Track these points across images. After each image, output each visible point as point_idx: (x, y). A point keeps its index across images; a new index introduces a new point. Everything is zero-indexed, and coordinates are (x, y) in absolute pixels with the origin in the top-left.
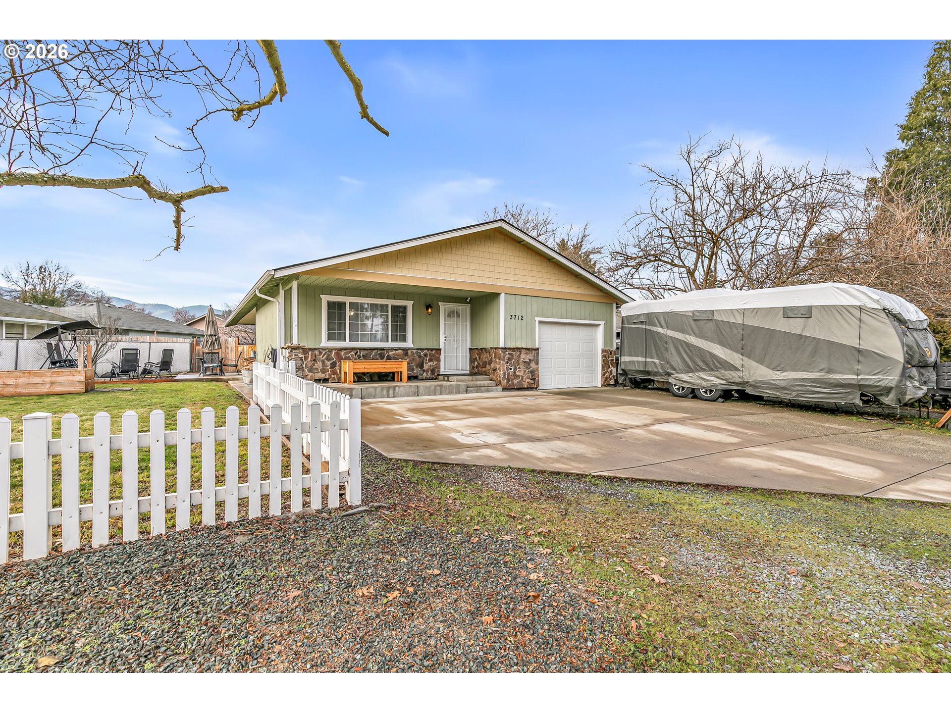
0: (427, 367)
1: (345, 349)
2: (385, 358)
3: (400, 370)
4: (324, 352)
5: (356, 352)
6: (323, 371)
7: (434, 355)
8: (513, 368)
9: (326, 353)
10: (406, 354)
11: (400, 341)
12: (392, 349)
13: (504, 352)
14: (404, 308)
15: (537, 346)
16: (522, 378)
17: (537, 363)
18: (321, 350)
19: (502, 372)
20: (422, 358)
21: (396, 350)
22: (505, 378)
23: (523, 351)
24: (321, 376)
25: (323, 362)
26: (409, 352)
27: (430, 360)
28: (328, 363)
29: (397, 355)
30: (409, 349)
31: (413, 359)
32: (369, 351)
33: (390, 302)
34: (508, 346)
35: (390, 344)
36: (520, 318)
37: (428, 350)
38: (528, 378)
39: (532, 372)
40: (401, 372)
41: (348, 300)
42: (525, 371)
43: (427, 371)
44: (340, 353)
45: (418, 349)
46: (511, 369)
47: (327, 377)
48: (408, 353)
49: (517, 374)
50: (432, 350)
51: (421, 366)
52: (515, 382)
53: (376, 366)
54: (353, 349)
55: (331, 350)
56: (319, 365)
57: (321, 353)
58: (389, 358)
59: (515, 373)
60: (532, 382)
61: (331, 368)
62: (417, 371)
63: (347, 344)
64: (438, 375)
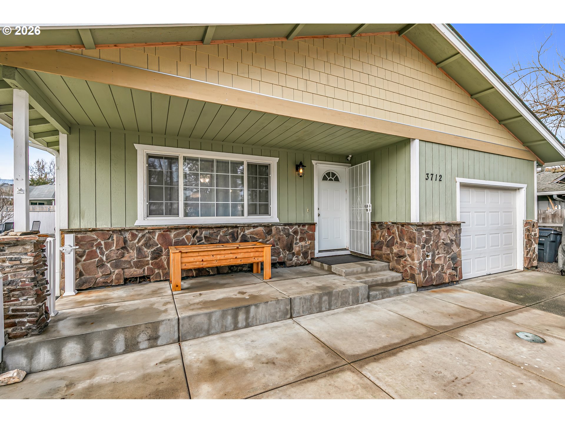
0: (297, 249)
1: (176, 228)
2: (239, 239)
3: (260, 259)
4: (140, 235)
5: (194, 231)
6: (139, 264)
7: (306, 232)
8: (430, 254)
9: (143, 236)
10: (269, 232)
11: (260, 214)
12: (249, 226)
13: (419, 231)
14: (267, 167)
15: (458, 220)
16: (442, 269)
17: (459, 245)
18: (134, 232)
19: (416, 262)
20: (291, 237)
21: (254, 227)
22: (420, 271)
23: (444, 228)
24: (136, 272)
25: (139, 250)
26: (273, 228)
27: (302, 239)
28: (148, 252)
29: (257, 234)
30: (273, 225)
31: (279, 239)
32: (215, 230)
33: (247, 159)
34: (425, 222)
35: (247, 219)
36: (438, 178)
37: (299, 225)
38: (449, 268)
39: (453, 259)
40: (262, 264)
41: (181, 153)
42: (445, 257)
43: (298, 254)
44: (169, 235)
45: (285, 225)
46: (428, 256)
47: (146, 273)
48: (271, 230)
49: (436, 262)
50: (304, 225)
51: (289, 247)
52: (434, 274)
53: (222, 257)
54: (189, 228)
55: (153, 230)
56: (132, 255)
57: (134, 236)
58: (244, 240)
59: (433, 261)
60: (454, 272)
61: (152, 259)
62: (284, 255)
63: (180, 220)
64: (312, 259)
